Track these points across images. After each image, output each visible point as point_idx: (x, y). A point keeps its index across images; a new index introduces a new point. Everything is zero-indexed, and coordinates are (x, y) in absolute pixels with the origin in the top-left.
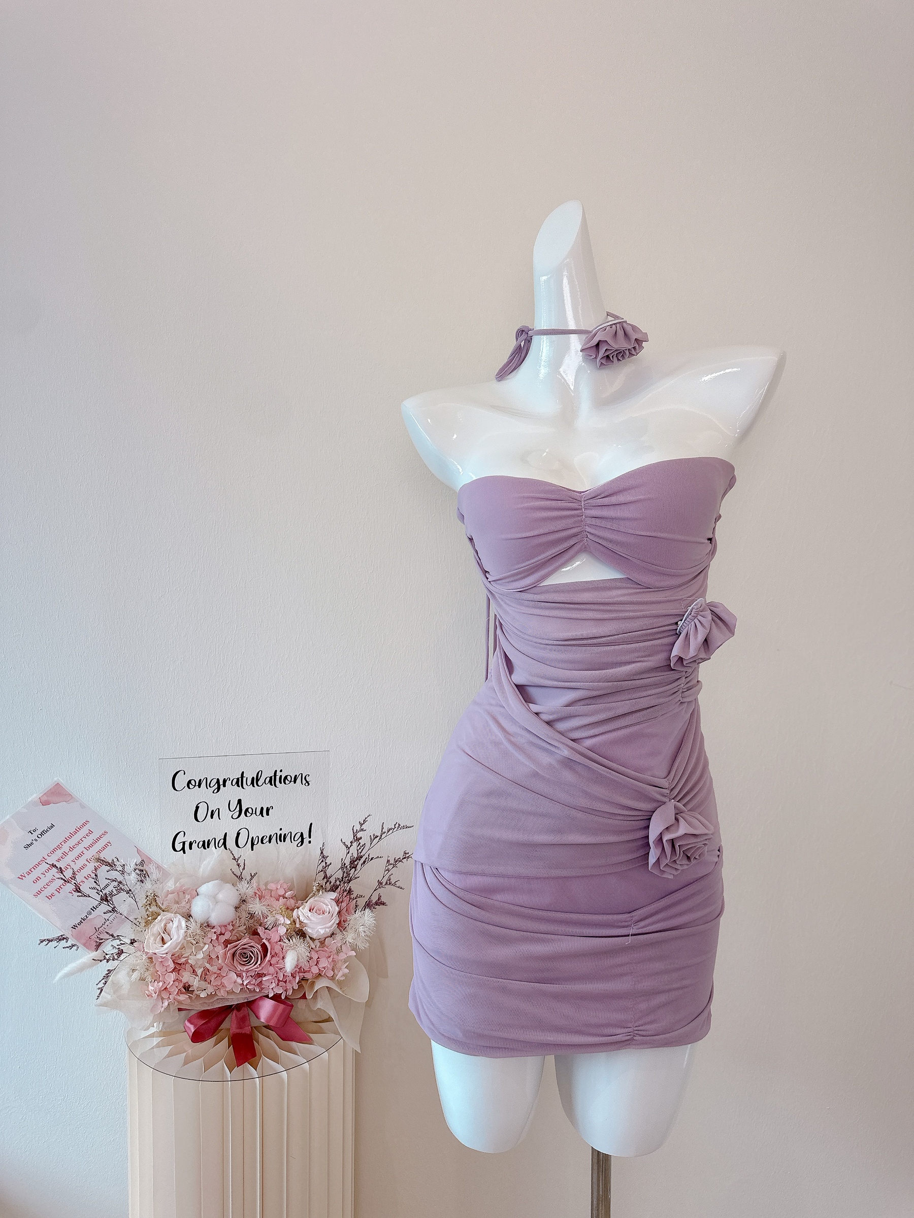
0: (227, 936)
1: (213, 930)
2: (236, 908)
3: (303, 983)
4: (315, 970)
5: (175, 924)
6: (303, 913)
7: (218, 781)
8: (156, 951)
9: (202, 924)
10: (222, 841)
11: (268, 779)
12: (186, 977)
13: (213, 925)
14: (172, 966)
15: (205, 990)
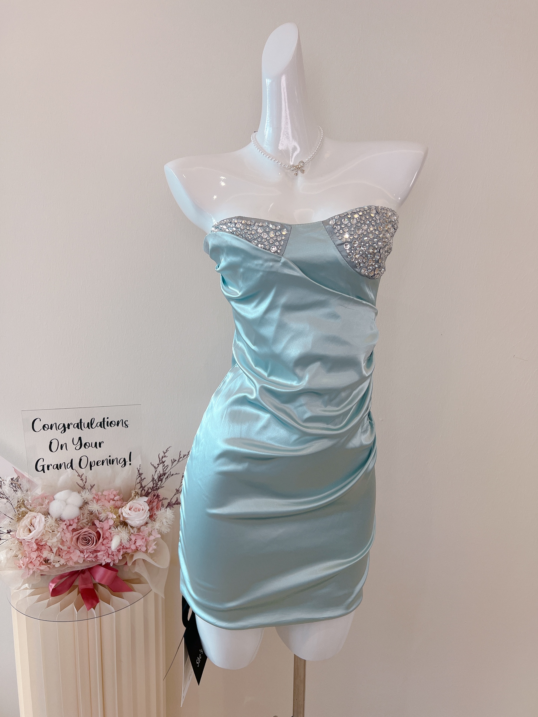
0: (74, 526)
1: (65, 523)
2: (81, 508)
3: (126, 555)
4: (133, 547)
5: (38, 520)
6: (125, 511)
7: (64, 425)
8: (24, 538)
9: (56, 520)
10: (69, 465)
11: (99, 424)
12: (46, 554)
13: (64, 520)
14: (35, 547)
15: (58, 562)
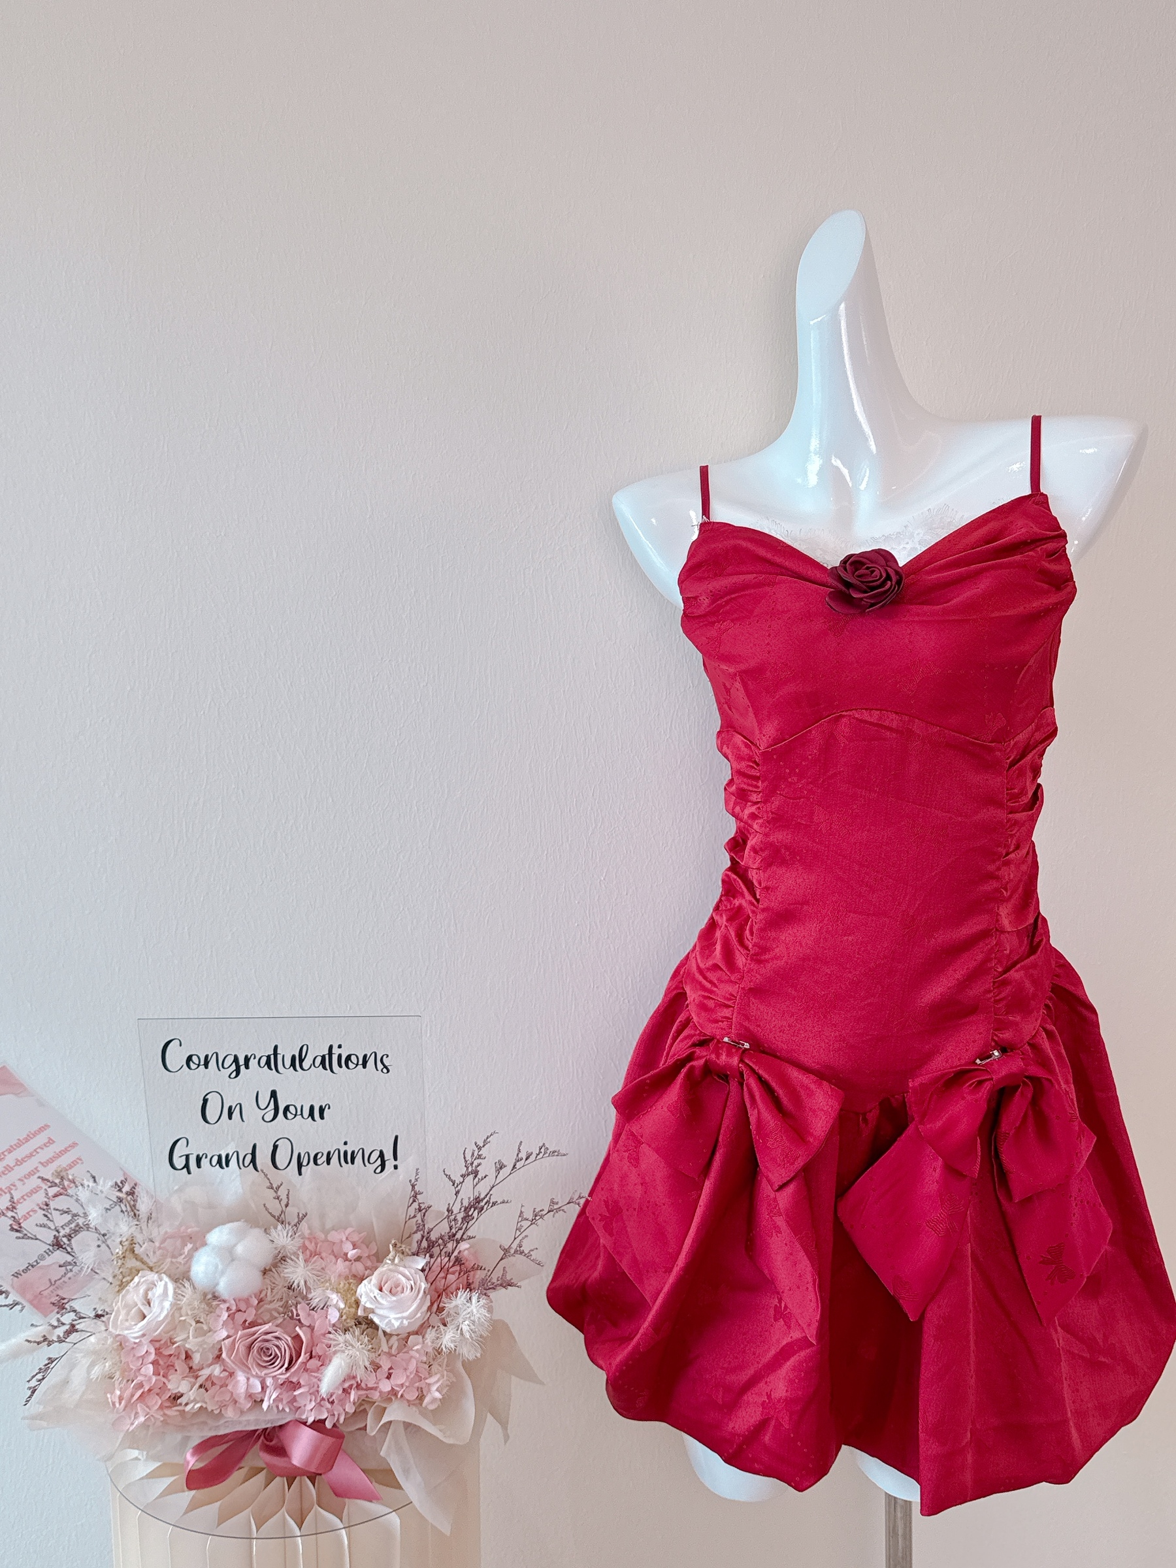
1: (226, 1305)
2: (266, 1272)
3: (366, 1406)
4: (385, 1386)
5: (160, 1290)
7: (236, 1060)
8: (127, 1332)
9: (205, 1295)
10: (249, 1158)
11: (319, 1060)
13: (224, 1297)
